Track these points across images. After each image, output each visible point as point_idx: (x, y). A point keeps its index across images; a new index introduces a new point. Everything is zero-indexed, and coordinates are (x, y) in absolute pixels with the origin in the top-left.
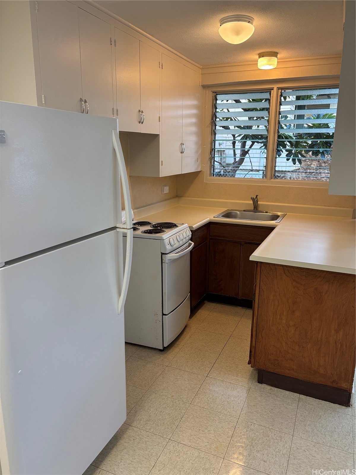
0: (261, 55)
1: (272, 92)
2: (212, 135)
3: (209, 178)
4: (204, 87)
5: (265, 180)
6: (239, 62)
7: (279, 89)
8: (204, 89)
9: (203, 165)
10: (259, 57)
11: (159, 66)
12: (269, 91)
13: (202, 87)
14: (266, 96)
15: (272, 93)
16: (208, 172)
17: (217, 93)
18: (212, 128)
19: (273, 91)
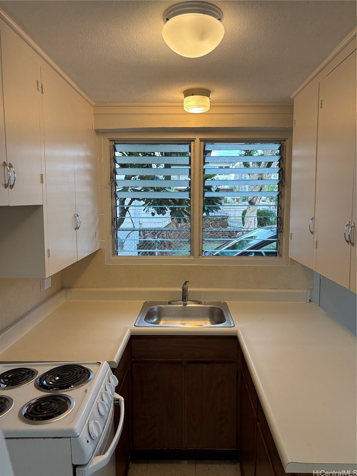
0: (188, 93)
1: (193, 144)
2: (112, 199)
3: (112, 258)
4: (98, 132)
5: (192, 258)
6: (154, 102)
7: (201, 140)
8: (97, 134)
9: (103, 240)
10: (186, 96)
11: (36, 87)
12: (188, 142)
13: (96, 132)
14: (184, 148)
15: (192, 146)
16: (111, 251)
17: (116, 142)
18: (111, 189)
19: (193, 142)
